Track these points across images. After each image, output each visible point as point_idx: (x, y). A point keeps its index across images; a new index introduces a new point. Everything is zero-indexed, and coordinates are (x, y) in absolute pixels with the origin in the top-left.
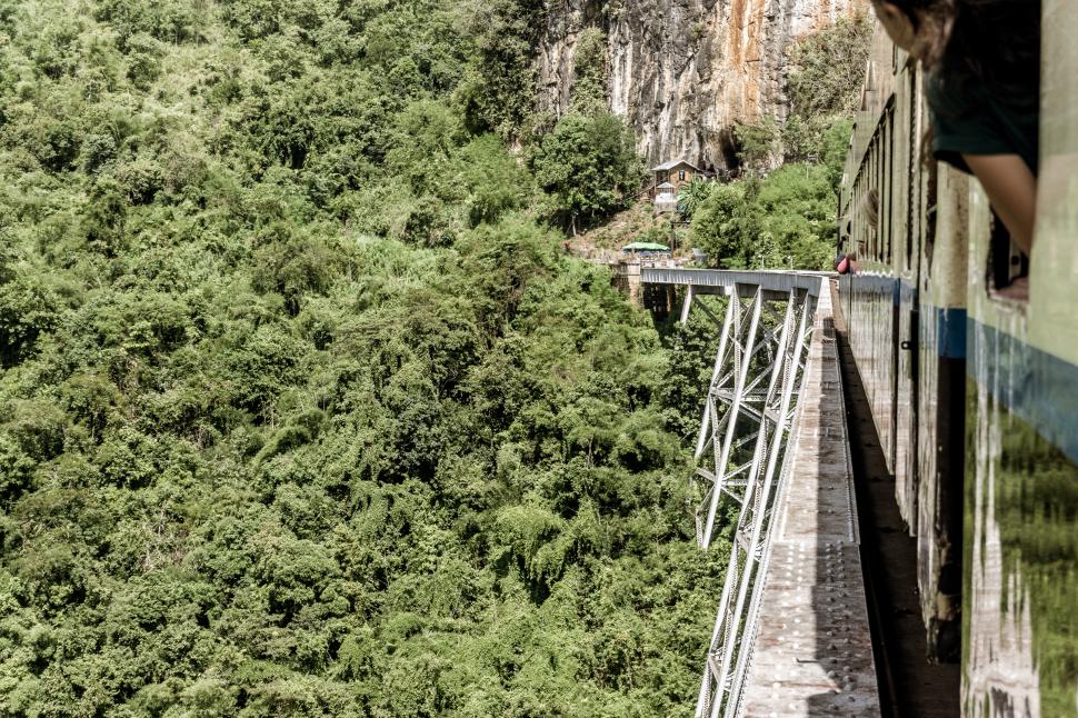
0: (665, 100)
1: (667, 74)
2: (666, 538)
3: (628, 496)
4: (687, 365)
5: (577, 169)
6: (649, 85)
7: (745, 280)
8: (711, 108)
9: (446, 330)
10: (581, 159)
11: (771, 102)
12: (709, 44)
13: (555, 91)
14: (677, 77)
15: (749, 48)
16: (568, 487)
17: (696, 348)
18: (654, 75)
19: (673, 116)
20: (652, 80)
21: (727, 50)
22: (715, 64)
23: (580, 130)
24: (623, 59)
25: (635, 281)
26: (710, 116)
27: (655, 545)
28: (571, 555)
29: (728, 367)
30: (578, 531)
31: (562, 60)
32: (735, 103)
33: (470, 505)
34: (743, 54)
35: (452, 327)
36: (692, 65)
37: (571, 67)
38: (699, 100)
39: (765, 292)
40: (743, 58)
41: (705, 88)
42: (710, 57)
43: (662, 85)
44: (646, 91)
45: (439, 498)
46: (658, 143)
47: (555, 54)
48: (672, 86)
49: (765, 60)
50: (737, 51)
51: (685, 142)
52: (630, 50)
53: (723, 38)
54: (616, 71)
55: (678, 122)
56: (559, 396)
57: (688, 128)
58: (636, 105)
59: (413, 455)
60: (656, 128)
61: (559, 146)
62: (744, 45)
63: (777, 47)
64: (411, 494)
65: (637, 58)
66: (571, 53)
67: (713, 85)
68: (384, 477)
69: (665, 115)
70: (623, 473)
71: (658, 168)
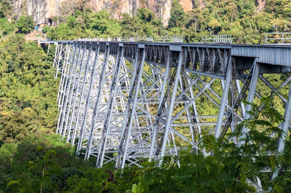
0: (38, 12)
1: (38, 7)
2: (50, 78)
3: (44, 73)
4: (51, 54)
5: (24, 24)
6: (35, 9)
7: (59, 42)
8: (47, 14)
9: (13, 51)
10: (25, 23)
11: (57, 12)
12: (46, 2)
13: (17, 10)
14: (40, 8)
15: (53, 3)
16: (36, 72)
17: (52, 52)
18: (36, 8)
19: (40, 15)
20: (36, 9)
21: (49, 4)
22: (47, 6)
23: (24, 18)
24: (30, 5)
25: (39, 43)
26: (46, 15)
27: (49, 79)
28: (37, 81)
29: (57, 54)
30: (38, 78)
31: (18, 4)
32: (51, 13)
33: (20, 76)
34: (52, 4)
35: (14, 50)
36: (43, 6)
37: (20, 6)
38: (45, 12)
39: (63, 43)
40: (52, 5)
41: (45, 10)
42: (46, 5)
43: (37, 9)
44: (35, 10)
45: (15, 75)
46: (37, 20)
47: (17, 3)
48: (39, 9)
49: (56, 5)
50: (51, 4)
51: (42, 19)
52: (31, 3)
53: (48, 1)
54: (29, 7)
55: (41, 16)
56: (32, 59)
57: (43, 17)
58: (33, 13)
59: (11, 69)
60: (37, 17)
61: (21, 20)
62: (52, 3)
63: (57, 3)
64: (11, 75)
65: (33, 5)
66: (20, 3)
67: (47, 9)
68: (7, 72)
69: (38, 15)
70: (43, 69)
71: (38, 24)
